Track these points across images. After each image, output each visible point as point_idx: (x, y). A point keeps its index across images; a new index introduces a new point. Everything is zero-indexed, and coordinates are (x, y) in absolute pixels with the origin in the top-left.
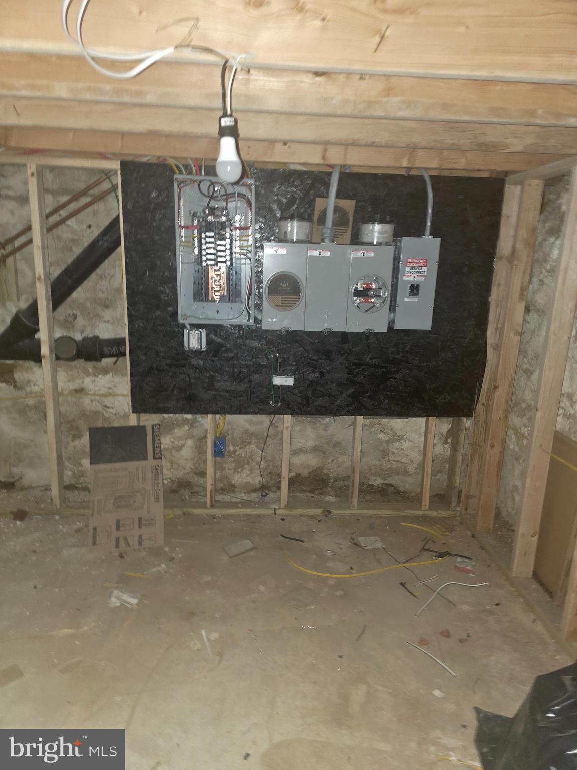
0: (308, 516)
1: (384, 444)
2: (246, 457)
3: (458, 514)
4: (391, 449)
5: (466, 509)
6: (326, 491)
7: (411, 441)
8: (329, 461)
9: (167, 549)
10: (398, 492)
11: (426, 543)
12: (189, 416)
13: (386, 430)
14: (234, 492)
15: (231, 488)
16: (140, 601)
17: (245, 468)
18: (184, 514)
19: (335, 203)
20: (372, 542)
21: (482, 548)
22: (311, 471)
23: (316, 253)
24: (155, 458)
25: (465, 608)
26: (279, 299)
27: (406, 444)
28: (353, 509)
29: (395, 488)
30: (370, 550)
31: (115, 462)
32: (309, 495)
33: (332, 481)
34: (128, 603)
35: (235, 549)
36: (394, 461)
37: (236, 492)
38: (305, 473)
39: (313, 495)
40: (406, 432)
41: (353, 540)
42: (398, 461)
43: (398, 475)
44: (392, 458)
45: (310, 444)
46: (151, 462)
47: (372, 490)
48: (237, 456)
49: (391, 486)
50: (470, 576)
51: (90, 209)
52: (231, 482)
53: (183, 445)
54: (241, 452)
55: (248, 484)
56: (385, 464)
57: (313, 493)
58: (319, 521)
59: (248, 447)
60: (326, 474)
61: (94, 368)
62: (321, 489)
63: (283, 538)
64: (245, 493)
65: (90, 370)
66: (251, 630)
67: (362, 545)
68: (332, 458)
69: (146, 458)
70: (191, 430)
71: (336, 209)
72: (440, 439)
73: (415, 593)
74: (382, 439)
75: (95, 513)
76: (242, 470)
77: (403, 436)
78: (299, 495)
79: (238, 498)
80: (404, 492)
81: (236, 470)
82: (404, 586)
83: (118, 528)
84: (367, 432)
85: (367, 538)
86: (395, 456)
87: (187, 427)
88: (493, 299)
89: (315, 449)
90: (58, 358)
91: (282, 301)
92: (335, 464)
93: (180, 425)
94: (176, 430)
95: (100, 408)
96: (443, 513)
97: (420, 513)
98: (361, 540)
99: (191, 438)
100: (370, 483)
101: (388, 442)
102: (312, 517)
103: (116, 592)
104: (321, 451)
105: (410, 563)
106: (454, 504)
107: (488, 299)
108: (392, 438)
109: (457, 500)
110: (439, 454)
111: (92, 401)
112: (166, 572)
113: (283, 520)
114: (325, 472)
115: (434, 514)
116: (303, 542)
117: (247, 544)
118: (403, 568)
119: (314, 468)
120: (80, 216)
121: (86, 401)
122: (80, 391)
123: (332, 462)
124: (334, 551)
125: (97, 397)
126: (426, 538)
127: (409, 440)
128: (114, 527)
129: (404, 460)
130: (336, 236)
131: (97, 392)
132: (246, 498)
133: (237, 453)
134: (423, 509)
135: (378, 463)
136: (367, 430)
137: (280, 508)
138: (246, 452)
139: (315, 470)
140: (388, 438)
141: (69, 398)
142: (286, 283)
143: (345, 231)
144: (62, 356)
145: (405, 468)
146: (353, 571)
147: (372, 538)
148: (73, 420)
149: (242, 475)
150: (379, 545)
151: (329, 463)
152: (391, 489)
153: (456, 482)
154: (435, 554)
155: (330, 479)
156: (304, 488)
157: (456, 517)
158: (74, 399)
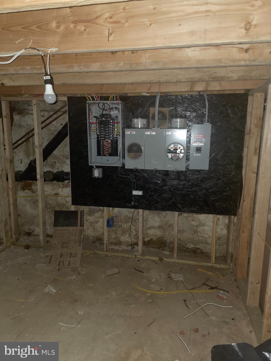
0: (152, 260)
1: (195, 227)
2: (127, 229)
3: (232, 267)
4: (199, 230)
5: (235, 266)
6: (165, 248)
7: (209, 226)
8: (167, 233)
9: (79, 269)
10: (203, 253)
11: (207, 281)
12: (102, 208)
13: (196, 220)
14: (121, 245)
15: (119, 243)
16: (57, 291)
17: (126, 234)
18: (94, 253)
19: (159, 109)
20: (178, 277)
21: (238, 287)
22: (157, 238)
23: (149, 133)
24: (81, 226)
25: (214, 318)
26: (132, 154)
27: (206, 228)
28: (174, 259)
29: (201, 250)
30: (176, 281)
31: (64, 226)
32: (157, 250)
33: (168, 244)
34: (52, 291)
35: (109, 272)
36: (200, 236)
37: (122, 245)
38: (155, 238)
39: (158, 250)
40: (207, 222)
41: (169, 274)
42: (202, 237)
43: (203, 244)
44: (199, 235)
45: (157, 224)
46: (79, 228)
47: (189, 250)
48: (122, 228)
49: (199, 249)
50: (224, 301)
51: (62, 117)
52: (120, 240)
53: (99, 221)
54: (125, 226)
55: (127, 241)
56: (195, 238)
57: (159, 249)
58: (156, 263)
59: (128, 224)
60: (165, 240)
61: (63, 185)
62: (163, 247)
63: (135, 270)
64: (126, 246)
65: (61, 186)
66: (98, 313)
67: (173, 278)
68: (168, 232)
69: (77, 226)
70: (102, 214)
71: (159, 112)
72: (225, 226)
73: (189, 306)
74: (193, 224)
75: (53, 249)
76: (125, 235)
77: (205, 224)
78: (152, 249)
79: (122, 248)
80: (206, 253)
81: (122, 234)
82: (185, 302)
83: (61, 257)
84: (186, 220)
85: (176, 275)
86: (201, 234)
87: (100, 213)
88: (244, 154)
89: (159, 227)
90: (45, 180)
91: (134, 155)
92: (170, 235)
93: (98, 211)
94: (96, 214)
95: (65, 202)
96: (222, 266)
97: (209, 264)
98: (173, 275)
99: (102, 218)
100: (187, 247)
101: (197, 226)
102: (153, 261)
103: (49, 286)
104: (162, 228)
105: (193, 290)
106: (229, 262)
107: (242, 154)
108: (199, 224)
109: (230, 260)
110: (225, 234)
111: (62, 199)
112: (74, 279)
113: (139, 261)
114: (165, 239)
115: (218, 266)
116: (143, 273)
117: (116, 270)
118: (189, 292)
119: (159, 237)
120: (58, 120)
121: (59, 199)
122: (57, 194)
123: (168, 234)
124: (157, 279)
125: (64, 197)
126: (209, 278)
127: (208, 226)
128: (59, 256)
129: (206, 236)
130: (160, 125)
131: (63, 195)
132: (126, 248)
133: (123, 226)
134: (211, 263)
135: (192, 237)
136: (186, 219)
137: (138, 255)
138: (127, 226)
139: (160, 238)
140: (197, 224)
141: (53, 197)
142: (135, 147)
143: (165, 122)
144: (46, 179)
145: (206, 240)
146: (162, 291)
147: (179, 275)
148: (54, 207)
149: (125, 237)
150: (182, 279)
151: (167, 235)
152: (199, 251)
153: (229, 250)
154: (209, 287)
155: (168, 243)
156: (154, 246)
157: (231, 269)
158: (54, 198)
